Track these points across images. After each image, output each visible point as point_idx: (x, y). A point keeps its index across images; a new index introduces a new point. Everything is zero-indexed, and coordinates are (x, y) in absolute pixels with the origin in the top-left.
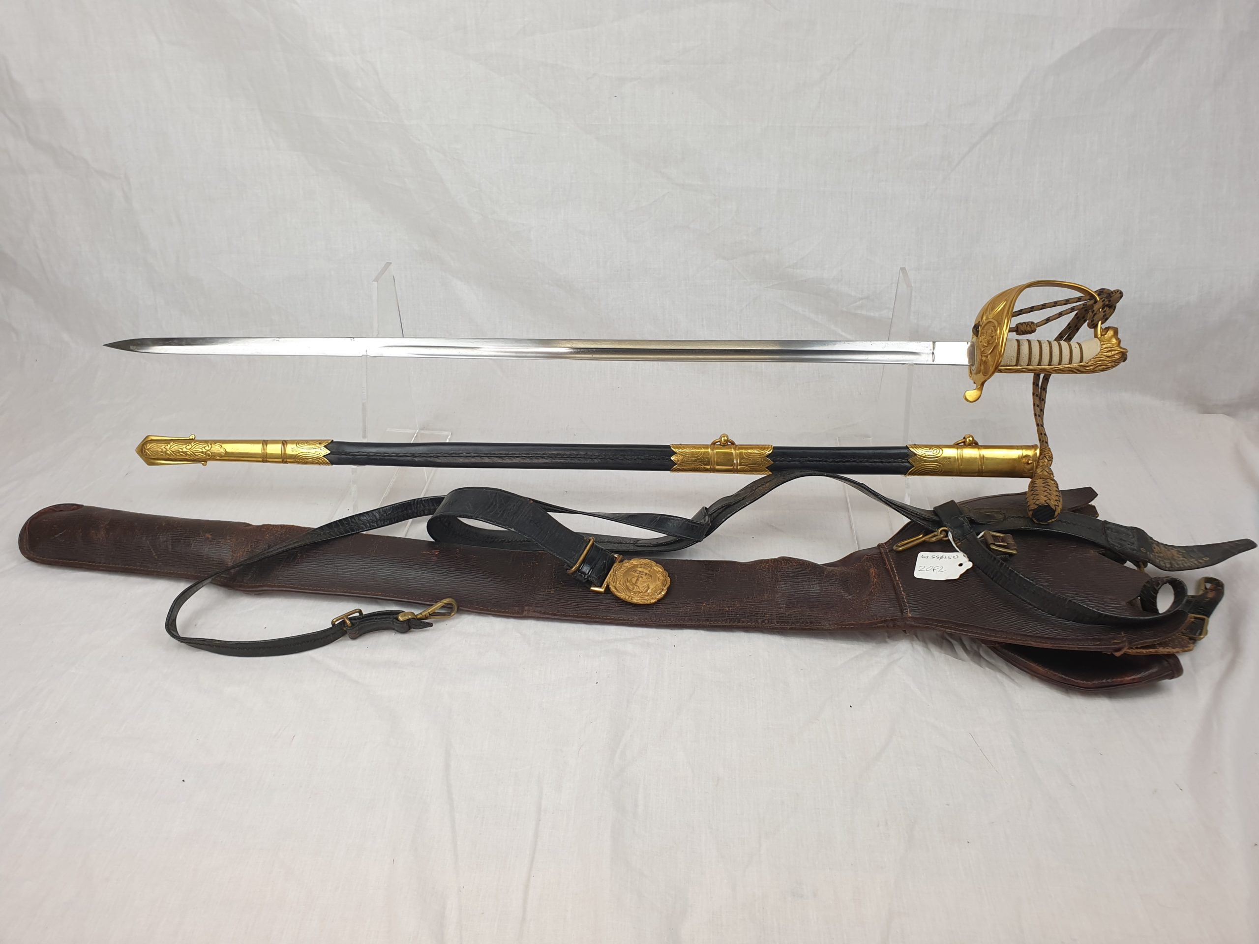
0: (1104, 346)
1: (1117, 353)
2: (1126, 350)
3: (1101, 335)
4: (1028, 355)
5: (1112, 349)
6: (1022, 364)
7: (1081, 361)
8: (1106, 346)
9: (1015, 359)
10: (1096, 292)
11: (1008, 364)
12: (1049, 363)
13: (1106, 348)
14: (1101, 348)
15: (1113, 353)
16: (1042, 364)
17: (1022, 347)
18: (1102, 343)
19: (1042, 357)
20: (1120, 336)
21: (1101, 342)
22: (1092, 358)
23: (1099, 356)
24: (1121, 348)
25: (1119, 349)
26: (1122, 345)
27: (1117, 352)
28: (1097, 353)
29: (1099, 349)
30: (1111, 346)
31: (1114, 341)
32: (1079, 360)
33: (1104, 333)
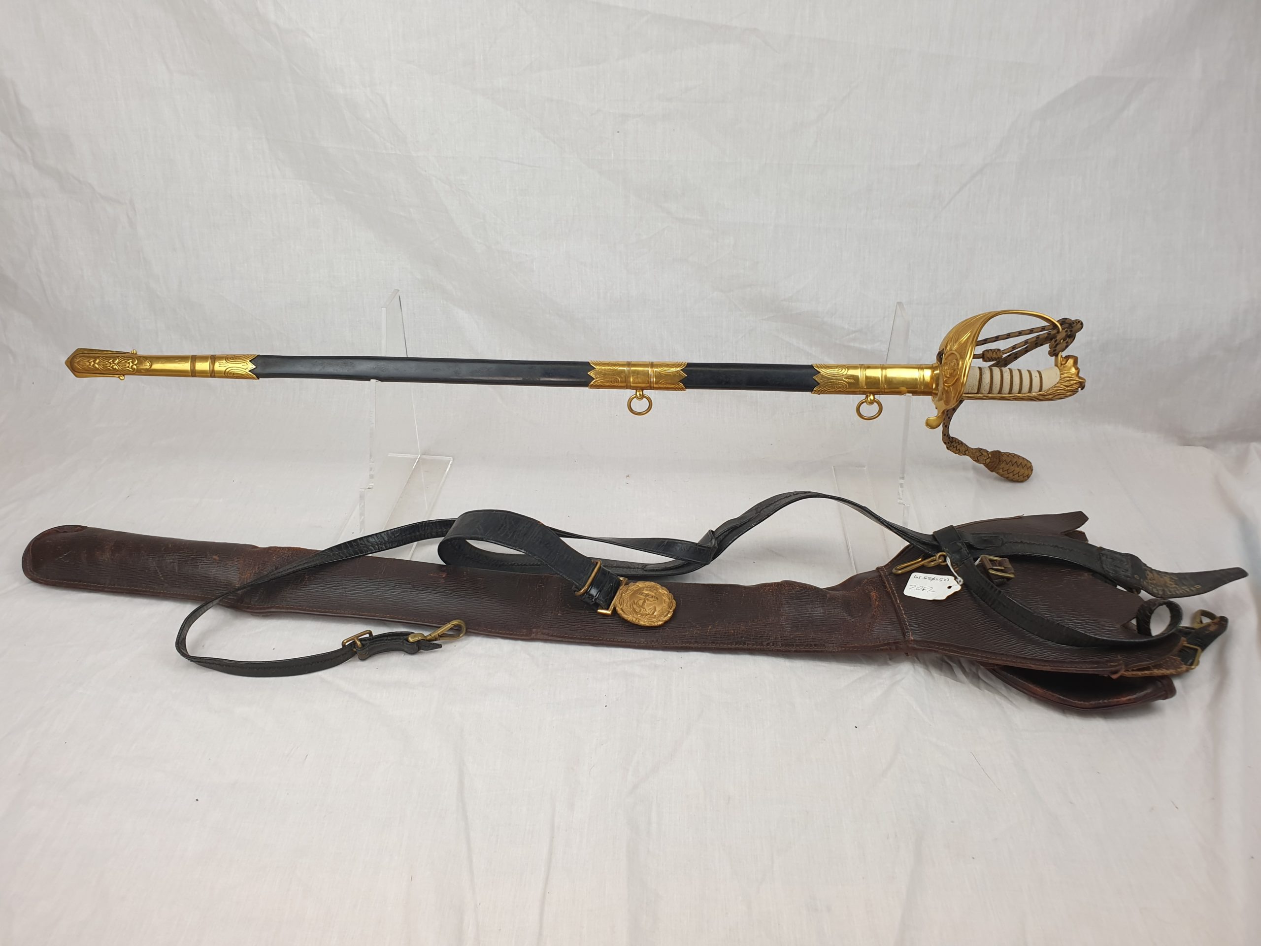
0: (1063, 376)
1: (1076, 383)
2: (1085, 380)
3: (1061, 365)
4: (989, 385)
5: (1071, 379)
6: (983, 392)
7: (1041, 390)
8: (1065, 375)
9: (977, 387)
10: (1058, 321)
11: (970, 392)
12: (1009, 392)
13: (1065, 377)
14: (1060, 377)
15: (1072, 382)
16: (1002, 392)
17: (984, 376)
18: (1062, 373)
19: (1002, 386)
20: (1079, 365)
21: (1060, 371)
22: (1052, 388)
23: (1058, 385)
24: (1080, 378)
25: (1077, 379)
26: (1080, 375)
27: (1075, 382)
28: (1056, 383)
29: (1059, 379)
30: (1070, 376)
31: (1073, 370)
32: (1038, 389)
33: (1064, 362)
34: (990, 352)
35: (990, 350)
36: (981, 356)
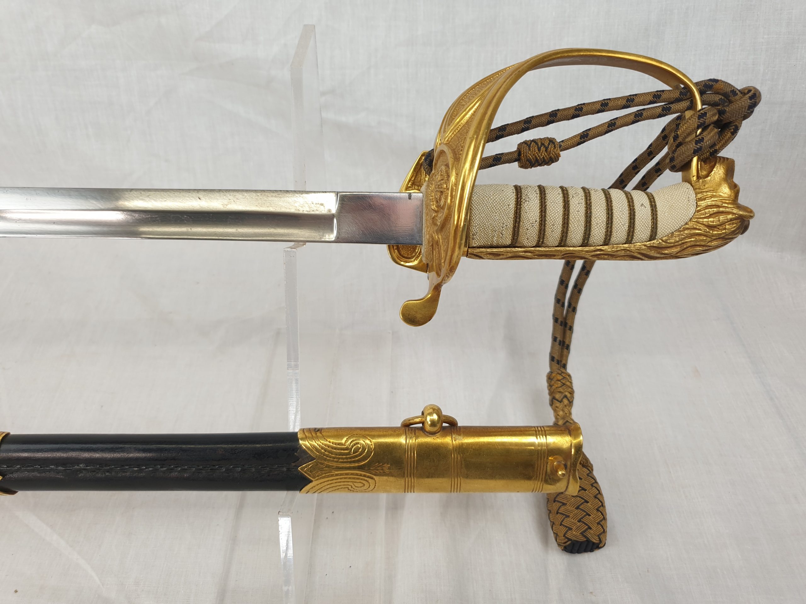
0: (703, 204)
1: (731, 220)
2: (751, 211)
3: (698, 177)
4: (537, 226)
5: (721, 209)
6: (526, 243)
7: (653, 236)
8: (709, 202)
9: (510, 231)
10: (697, 84)
11: (495, 244)
12: (584, 240)
13: (708, 207)
14: (697, 206)
15: (722, 218)
16: (569, 242)
17: (526, 206)
18: (699, 196)
20: (736, 180)
21: (696, 194)
22: (678, 230)
23: (691, 224)
24: (739, 207)
25: (735, 211)
26: (742, 200)
27: (730, 216)
28: (687, 219)
29: (693, 210)
30: (720, 204)
31: (725, 191)
32: (648, 233)
33: (704, 173)
34: (534, 147)
35: (534, 141)
36: (516, 155)
